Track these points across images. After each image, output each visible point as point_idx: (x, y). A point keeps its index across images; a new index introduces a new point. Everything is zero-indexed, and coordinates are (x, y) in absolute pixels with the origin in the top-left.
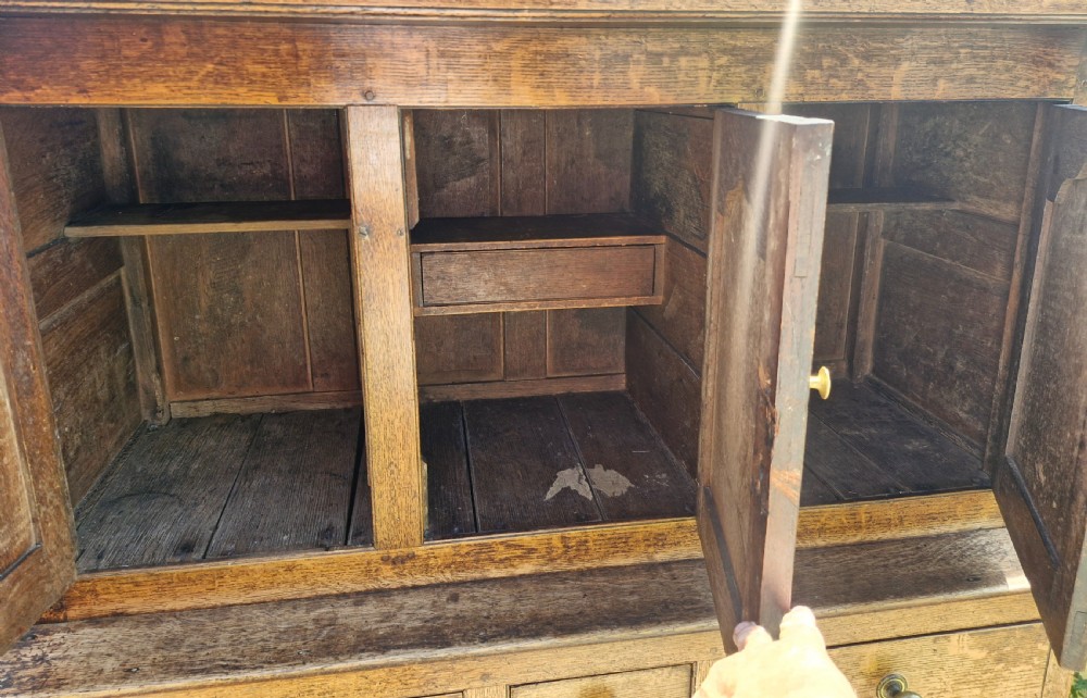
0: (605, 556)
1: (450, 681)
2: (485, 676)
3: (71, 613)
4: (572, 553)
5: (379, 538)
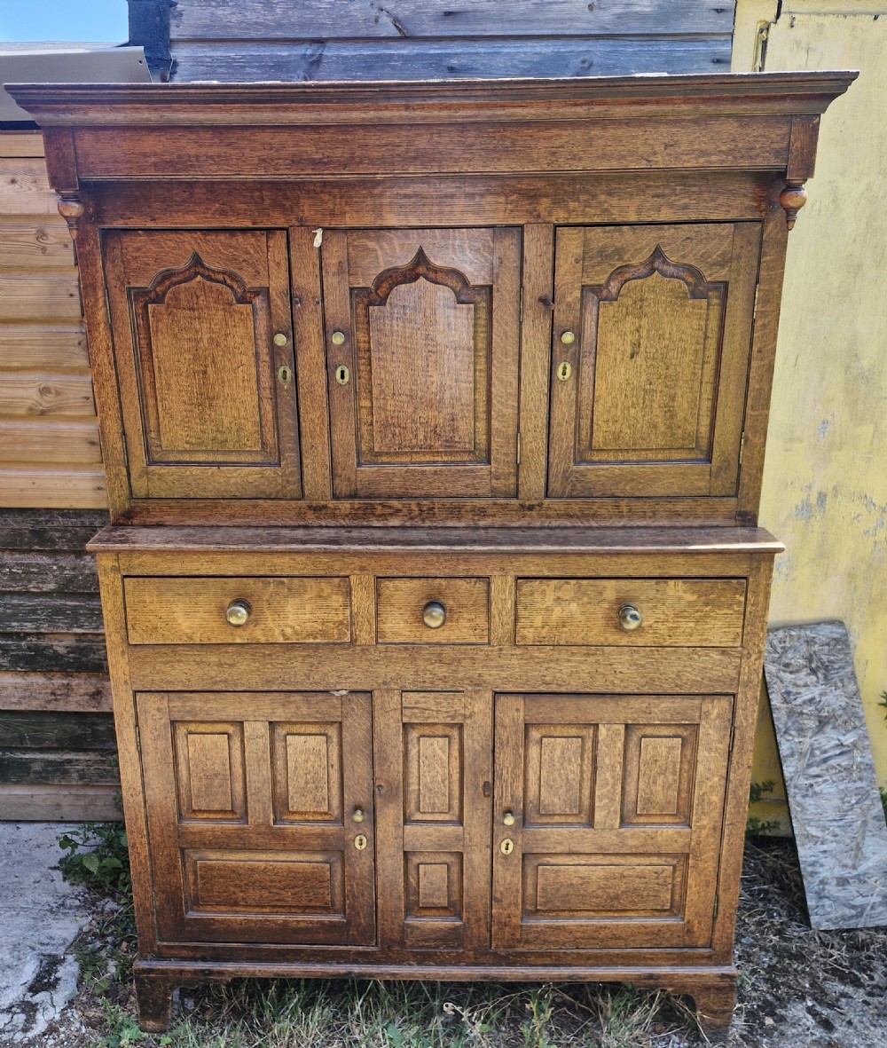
0: (447, 518)
1: (341, 570)
2: (362, 569)
3: (135, 522)
4: (424, 515)
5: (306, 492)
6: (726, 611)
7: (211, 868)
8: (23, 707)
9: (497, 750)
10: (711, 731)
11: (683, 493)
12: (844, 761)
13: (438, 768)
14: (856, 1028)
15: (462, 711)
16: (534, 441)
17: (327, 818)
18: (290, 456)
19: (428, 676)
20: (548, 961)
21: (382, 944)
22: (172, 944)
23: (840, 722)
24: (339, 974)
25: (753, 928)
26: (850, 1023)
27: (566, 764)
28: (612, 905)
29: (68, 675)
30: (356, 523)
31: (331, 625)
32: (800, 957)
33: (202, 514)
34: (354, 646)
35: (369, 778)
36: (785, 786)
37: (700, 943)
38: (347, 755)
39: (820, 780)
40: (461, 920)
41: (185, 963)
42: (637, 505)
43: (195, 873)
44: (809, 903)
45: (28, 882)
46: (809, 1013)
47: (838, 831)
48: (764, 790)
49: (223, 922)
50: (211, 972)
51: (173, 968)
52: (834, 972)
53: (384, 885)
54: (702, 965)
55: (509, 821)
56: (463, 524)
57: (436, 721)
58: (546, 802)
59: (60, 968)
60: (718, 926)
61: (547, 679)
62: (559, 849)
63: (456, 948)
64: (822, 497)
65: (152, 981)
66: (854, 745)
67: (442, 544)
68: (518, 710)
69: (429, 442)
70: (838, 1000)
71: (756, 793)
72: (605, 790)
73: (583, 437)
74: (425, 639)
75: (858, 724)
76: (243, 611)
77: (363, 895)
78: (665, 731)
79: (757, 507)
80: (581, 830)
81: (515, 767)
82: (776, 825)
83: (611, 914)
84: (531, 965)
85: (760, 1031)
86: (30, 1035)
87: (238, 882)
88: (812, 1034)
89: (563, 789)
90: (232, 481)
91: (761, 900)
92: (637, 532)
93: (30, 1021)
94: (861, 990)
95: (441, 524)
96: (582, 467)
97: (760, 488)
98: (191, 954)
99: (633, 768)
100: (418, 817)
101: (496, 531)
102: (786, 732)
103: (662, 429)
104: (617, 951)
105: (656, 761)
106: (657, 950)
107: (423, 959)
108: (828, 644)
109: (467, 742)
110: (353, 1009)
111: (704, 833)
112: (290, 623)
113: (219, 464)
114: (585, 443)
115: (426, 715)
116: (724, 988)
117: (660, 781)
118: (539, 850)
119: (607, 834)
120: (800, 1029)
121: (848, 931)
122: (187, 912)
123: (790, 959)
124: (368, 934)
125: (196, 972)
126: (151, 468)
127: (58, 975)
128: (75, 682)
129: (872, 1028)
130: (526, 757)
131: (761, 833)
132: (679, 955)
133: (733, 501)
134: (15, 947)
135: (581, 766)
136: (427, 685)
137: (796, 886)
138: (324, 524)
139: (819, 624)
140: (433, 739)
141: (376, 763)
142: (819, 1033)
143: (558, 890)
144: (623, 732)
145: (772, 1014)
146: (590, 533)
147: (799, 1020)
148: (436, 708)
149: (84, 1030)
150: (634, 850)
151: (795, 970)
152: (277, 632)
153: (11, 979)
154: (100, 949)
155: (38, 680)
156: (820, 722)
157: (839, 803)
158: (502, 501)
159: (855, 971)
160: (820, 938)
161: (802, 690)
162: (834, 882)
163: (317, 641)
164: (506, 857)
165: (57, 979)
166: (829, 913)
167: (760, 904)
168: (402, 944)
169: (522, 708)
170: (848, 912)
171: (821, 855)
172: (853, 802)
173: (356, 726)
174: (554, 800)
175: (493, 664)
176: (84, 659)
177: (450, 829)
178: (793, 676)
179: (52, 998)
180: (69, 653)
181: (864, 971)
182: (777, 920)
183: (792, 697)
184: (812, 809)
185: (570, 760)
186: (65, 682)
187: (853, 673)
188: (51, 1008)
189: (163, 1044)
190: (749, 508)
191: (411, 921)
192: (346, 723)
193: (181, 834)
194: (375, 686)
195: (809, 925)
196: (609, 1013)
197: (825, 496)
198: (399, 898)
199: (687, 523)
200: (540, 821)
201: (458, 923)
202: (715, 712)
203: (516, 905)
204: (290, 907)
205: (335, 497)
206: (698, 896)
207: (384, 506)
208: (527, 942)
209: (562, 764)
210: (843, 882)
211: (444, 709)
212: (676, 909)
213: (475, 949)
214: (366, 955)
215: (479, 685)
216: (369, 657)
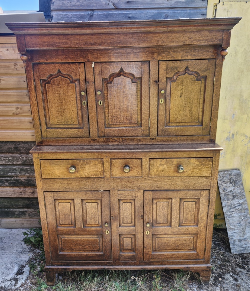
0: (130, 142)
1: (101, 157)
2: (107, 156)
3: (43, 144)
4: (124, 141)
5: (91, 136)
6: (207, 167)
7: (66, 240)
8: (13, 196)
9: (144, 206)
10: (203, 200)
11: (195, 134)
12: (240, 207)
13: (128, 211)
14: (244, 280)
15: (135, 195)
16: (154, 120)
17: (98, 225)
18: (86, 125)
19: (125, 186)
20: (159, 264)
21: (114, 260)
22: (55, 261)
23: (239, 197)
24: (102, 269)
25: (215, 254)
26: (242, 279)
27: (164, 210)
28: (177, 248)
29: (25, 187)
30: (105, 144)
31: (98, 172)
32: (228, 261)
33: (62, 142)
34: (105, 178)
35: (109, 214)
36: (224, 215)
37: (201, 258)
38: (103, 208)
39: (233, 213)
40: (135, 253)
41: (59, 266)
42: (182, 138)
43: (61, 241)
44: (231, 247)
45: (15, 245)
46: (231, 277)
47: (238, 227)
48: (218, 216)
49: (69, 255)
50: (66, 269)
51: (56, 268)
52: (238, 265)
53: (114, 244)
54: (201, 264)
55: (148, 225)
56: (134, 144)
57: (128, 198)
58: (158, 220)
59: (24, 268)
60: (206, 253)
61: (158, 186)
62: (162, 233)
63: (134, 261)
64: (233, 135)
65: (50, 272)
66: (243, 203)
67: (128, 149)
68: (150, 195)
69: (124, 121)
70: (239, 273)
71: (216, 217)
72: (174, 217)
73: (167, 119)
74: (124, 176)
75: (244, 197)
76: (74, 169)
77: (108, 247)
78: (190, 200)
79: (215, 138)
80: (168, 228)
81: (149, 211)
82: (222, 225)
83: (176, 251)
84: (155, 265)
85: (218, 282)
86: (16, 287)
87: (73, 244)
88: (232, 282)
89: (163, 216)
90: (70, 133)
91: (218, 246)
92: (182, 145)
93: (16, 283)
94: (245, 270)
95: (128, 144)
96: (167, 128)
97: (216, 133)
98: (61, 264)
99: (182, 210)
100: (123, 225)
101: (143, 145)
102: (224, 200)
103: (189, 116)
104: (178, 261)
105: (188, 208)
106: (189, 260)
107: (125, 264)
108: (235, 175)
109: (136, 204)
110: (106, 278)
111: (202, 228)
112: (87, 172)
113: (66, 128)
114: (168, 121)
115: (125, 197)
116: (208, 270)
117: (189, 214)
118: (156, 233)
119: (175, 229)
120: (229, 281)
121: (241, 254)
122: (59, 252)
123: (226, 262)
124: (110, 257)
125: (62, 269)
126: (47, 129)
127: (24, 270)
128: (27, 189)
129: (248, 280)
130: (152, 208)
131: (217, 228)
132: (195, 261)
133: (208, 136)
134: (12, 263)
135: (168, 210)
136: (125, 188)
137: (227, 242)
138: (96, 144)
139: (233, 170)
140: (127, 203)
141: (111, 210)
142: (234, 282)
143: (162, 244)
144: (179, 200)
145: (221, 277)
146: (169, 146)
147: (228, 279)
148: (128, 195)
149: (31, 285)
150: (183, 233)
151: (227, 265)
152: (83, 175)
153: (11, 272)
154: (35, 263)
155: (17, 189)
156: (233, 197)
157: (239, 219)
158: (145, 137)
159: (243, 265)
160: (234, 256)
161: (228, 188)
162: (238, 241)
163: (94, 177)
164: (147, 235)
165: (23, 272)
166: (236, 249)
167: (218, 247)
168: (119, 260)
169: (151, 194)
170: (241, 249)
171: (234, 233)
172: (243, 218)
173: (106, 200)
174: (160, 219)
175: (143, 182)
176: (29, 183)
177: (132, 228)
178: (226, 184)
179: (22, 277)
180: (25, 181)
181: (246, 265)
182: (222, 251)
183: (225, 190)
184: (231, 221)
185: (165, 208)
186: (24, 189)
187: (242, 183)
188: (22, 279)
189: (53, 289)
190: (213, 138)
191: (121, 254)
192: (103, 199)
193: (57, 231)
194: (111, 189)
195: (231, 252)
196: (176, 278)
197: (234, 134)
198: (118, 247)
199: (196, 143)
200: (157, 225)
201: (134, 254)
202: (204, 195)
203: (150, 248)
204: (88, 250)
205: (99, 137)
206: (200, 245)
207: (112, 139)
208: (153, 259)
209: (162, 209)
210: (240, 241)
211: (130, 195)
212: (194, 249)
213: (139, 261)
214: (109, 263)
215: (139, 188)
216: (109, 181)
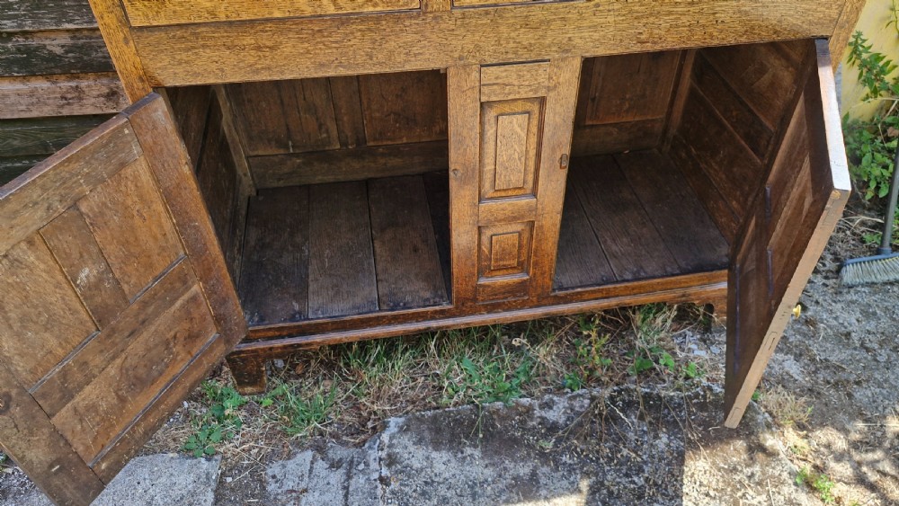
8: (35, 114)
13: (516, 146)
14: (822, 305)
15: (546, 83)
19: (512, 45)
20: (600, 295)
21: (457, 302)
22: (258, 328)
24: (420, 330)
26: (817, 302)
29: (73, 77)
34: (425, 13)
40: (528, 275)
41: (273, 342)
50: (299, 345)
51: (262, 347)
53: (459, 256)
57: (517, 96)
61: (643, 37)
63: (522, 297)
65: (243, 360)
84: (585, 301)
98: (277, 333)
100: (492, 194)
107: (492, 308)
109: (549, 117)
110: (428, 348)
115: (506, 91)
125: (285, 347)
128: (84, 84)
129: (833, 304)
136: (510, 56)
140: (513, 117)
141: (451, 147)
148: (521, 81)
152: (327, 3)
155: (41, 84)
163: (379, 9)
168: (475, 300)
175: (586, 23)
176: (85, 58)
177: (524, 201)
180: (67, 52)
186: (73, 84)
189: (265, 404)
191: (483, 281)
194: (451, 62)
198: (473, 265)
201: (526, 277)
211: (527, 83)
213: (539, 295)
214: (442, 312)
215: (567, 51)
216: (443, 26)
